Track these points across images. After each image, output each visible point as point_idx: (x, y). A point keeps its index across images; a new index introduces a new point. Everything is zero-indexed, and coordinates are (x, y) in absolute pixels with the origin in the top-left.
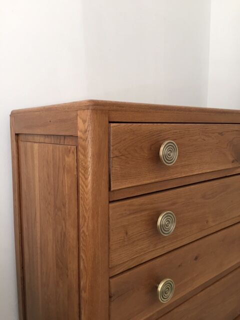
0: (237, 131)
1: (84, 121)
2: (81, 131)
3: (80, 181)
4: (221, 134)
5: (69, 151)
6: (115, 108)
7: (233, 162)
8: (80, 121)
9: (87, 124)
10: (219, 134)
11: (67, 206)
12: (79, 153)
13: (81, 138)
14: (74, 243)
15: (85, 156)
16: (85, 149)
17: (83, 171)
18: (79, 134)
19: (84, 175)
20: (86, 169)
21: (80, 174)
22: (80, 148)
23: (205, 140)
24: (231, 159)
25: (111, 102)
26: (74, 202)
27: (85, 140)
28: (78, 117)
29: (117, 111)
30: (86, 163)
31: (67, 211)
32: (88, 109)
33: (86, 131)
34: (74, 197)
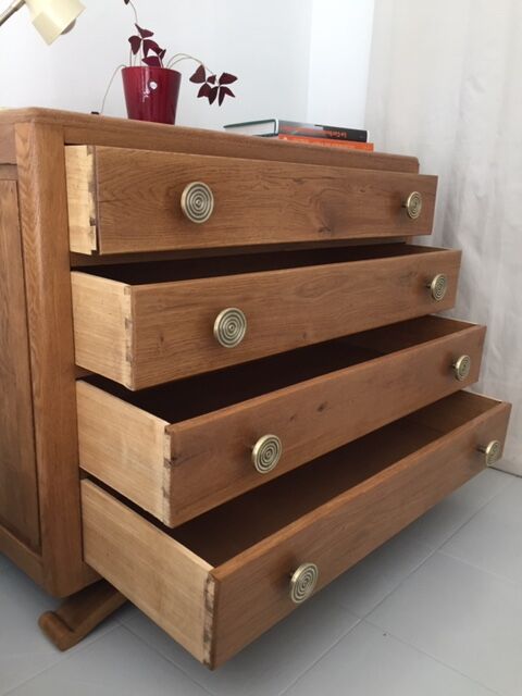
0: (329, 178)
1: (25, 141)
2: (21, 156)
3: (24, 235)
4: (299, 181)
5: (7, 189)
6: (74, 122)
7: (321, 231)
8: (18, 140)
9: (28, 144)
10: (295, 180)
11: (8, 276)
12: (21, 192)
13: (22, 167)
14: (21, 332)
15: (29, 194)
16: (28, 183)
17: (26, 219)
18: (19, 161)
19: (28, 224)
20: (31, 215)
21: (23, 224)
22: (21, 183)
23: (268, 189)
24: (318, 226)
25: (68, 113)
26: (18, 268)
27: (27, 170)
28: (16, 135)
29: (78, 127)
30: (30, 205)
31: (9, 286)
32: (29, 121)
33: (27, 156)
34: (17, 261)
